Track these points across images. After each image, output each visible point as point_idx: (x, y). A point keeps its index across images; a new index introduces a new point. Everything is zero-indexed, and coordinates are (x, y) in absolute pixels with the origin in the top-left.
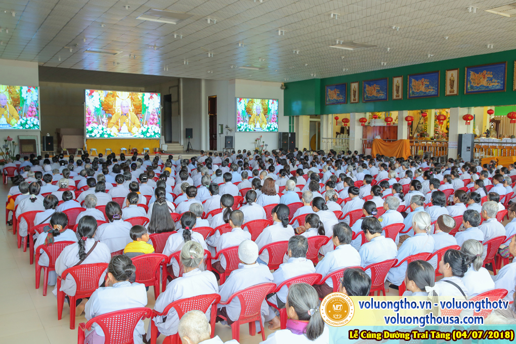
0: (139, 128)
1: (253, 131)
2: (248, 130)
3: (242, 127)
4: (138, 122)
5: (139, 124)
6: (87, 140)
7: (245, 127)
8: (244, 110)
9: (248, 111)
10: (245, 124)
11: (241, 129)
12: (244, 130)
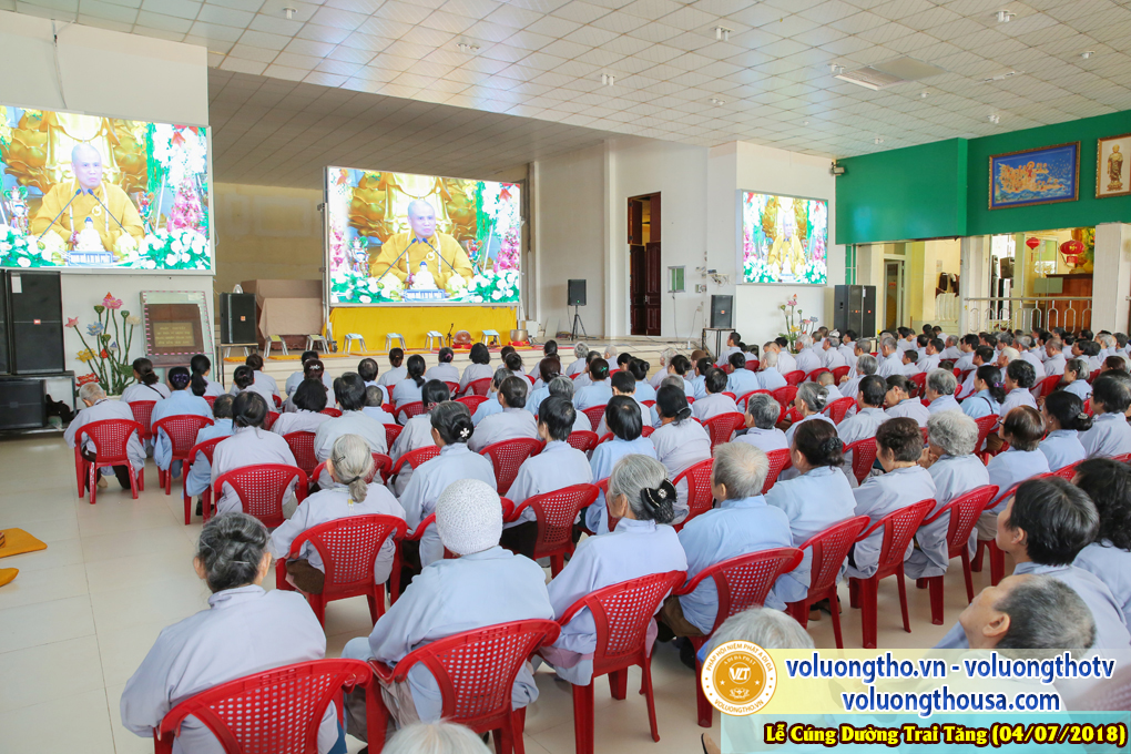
0: (469, 278)
1: (777, 281)
2: (766, 280)
3: (754, 271)
4: (463, 260)
5: (470, 266)
6: (331, 309)
7: (761, 272)
8: (758, 224)
9: (767, 228)
10: (761, 262)
11: (751, 277)
12: (757, 280)
